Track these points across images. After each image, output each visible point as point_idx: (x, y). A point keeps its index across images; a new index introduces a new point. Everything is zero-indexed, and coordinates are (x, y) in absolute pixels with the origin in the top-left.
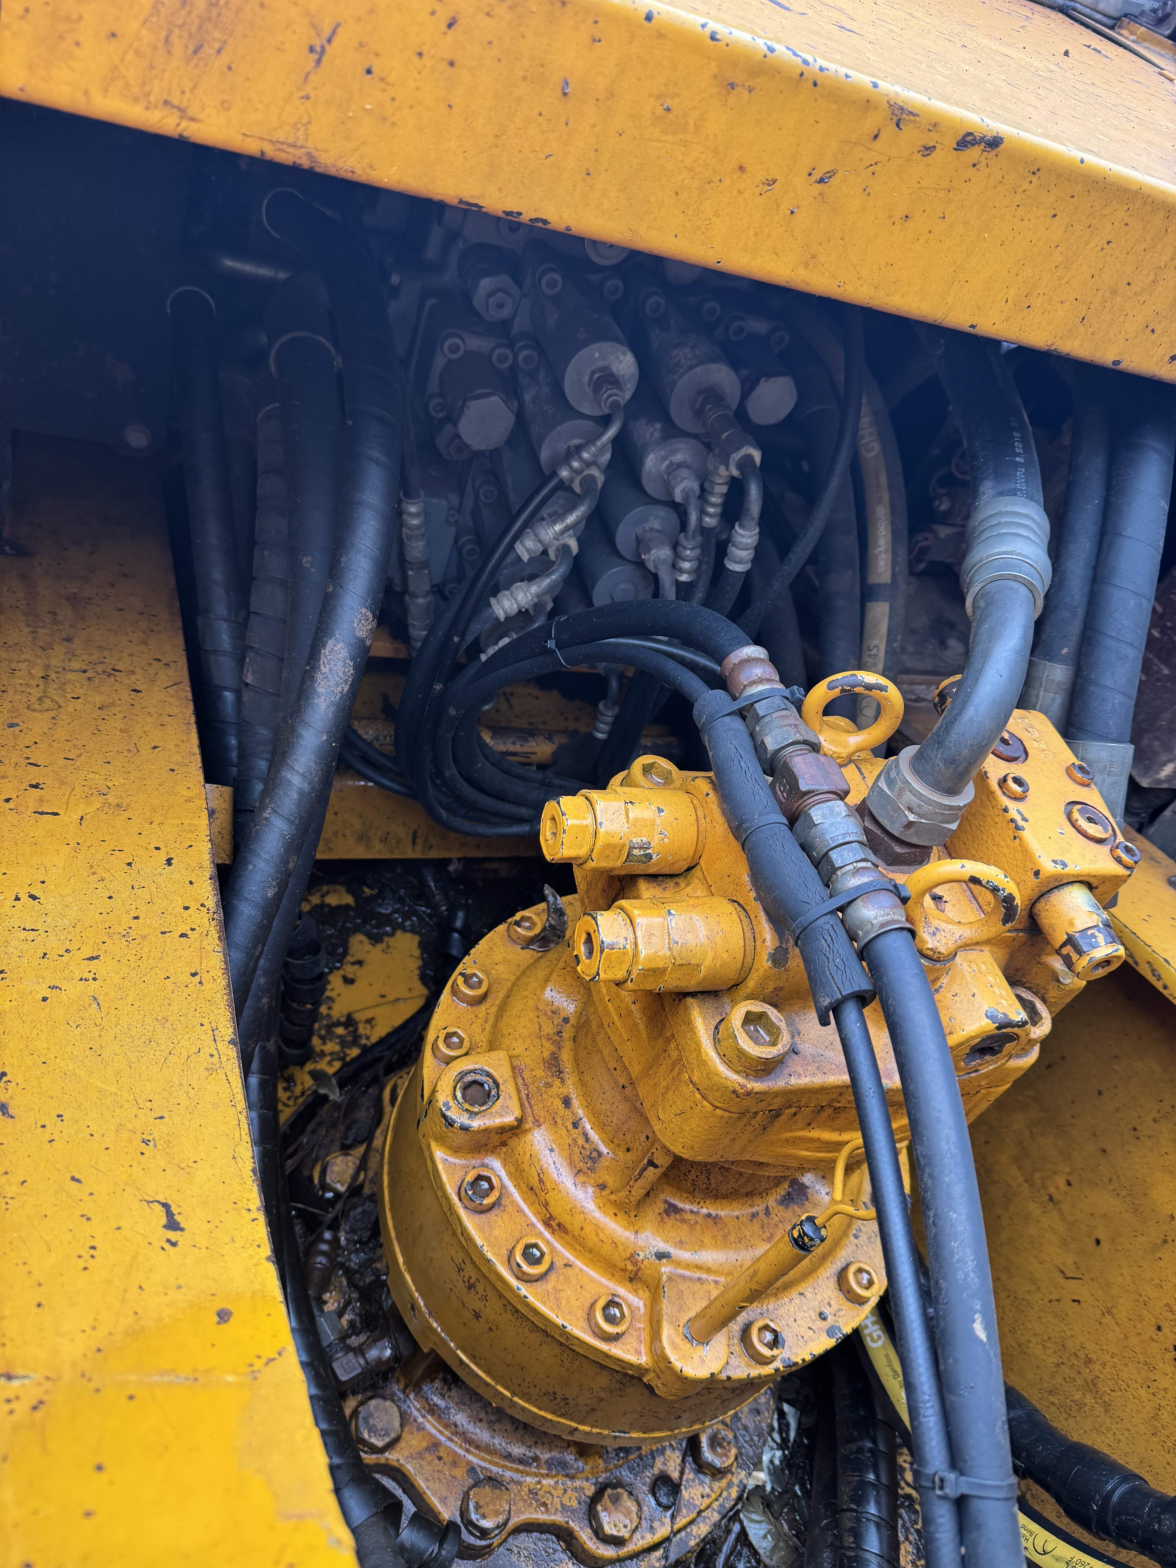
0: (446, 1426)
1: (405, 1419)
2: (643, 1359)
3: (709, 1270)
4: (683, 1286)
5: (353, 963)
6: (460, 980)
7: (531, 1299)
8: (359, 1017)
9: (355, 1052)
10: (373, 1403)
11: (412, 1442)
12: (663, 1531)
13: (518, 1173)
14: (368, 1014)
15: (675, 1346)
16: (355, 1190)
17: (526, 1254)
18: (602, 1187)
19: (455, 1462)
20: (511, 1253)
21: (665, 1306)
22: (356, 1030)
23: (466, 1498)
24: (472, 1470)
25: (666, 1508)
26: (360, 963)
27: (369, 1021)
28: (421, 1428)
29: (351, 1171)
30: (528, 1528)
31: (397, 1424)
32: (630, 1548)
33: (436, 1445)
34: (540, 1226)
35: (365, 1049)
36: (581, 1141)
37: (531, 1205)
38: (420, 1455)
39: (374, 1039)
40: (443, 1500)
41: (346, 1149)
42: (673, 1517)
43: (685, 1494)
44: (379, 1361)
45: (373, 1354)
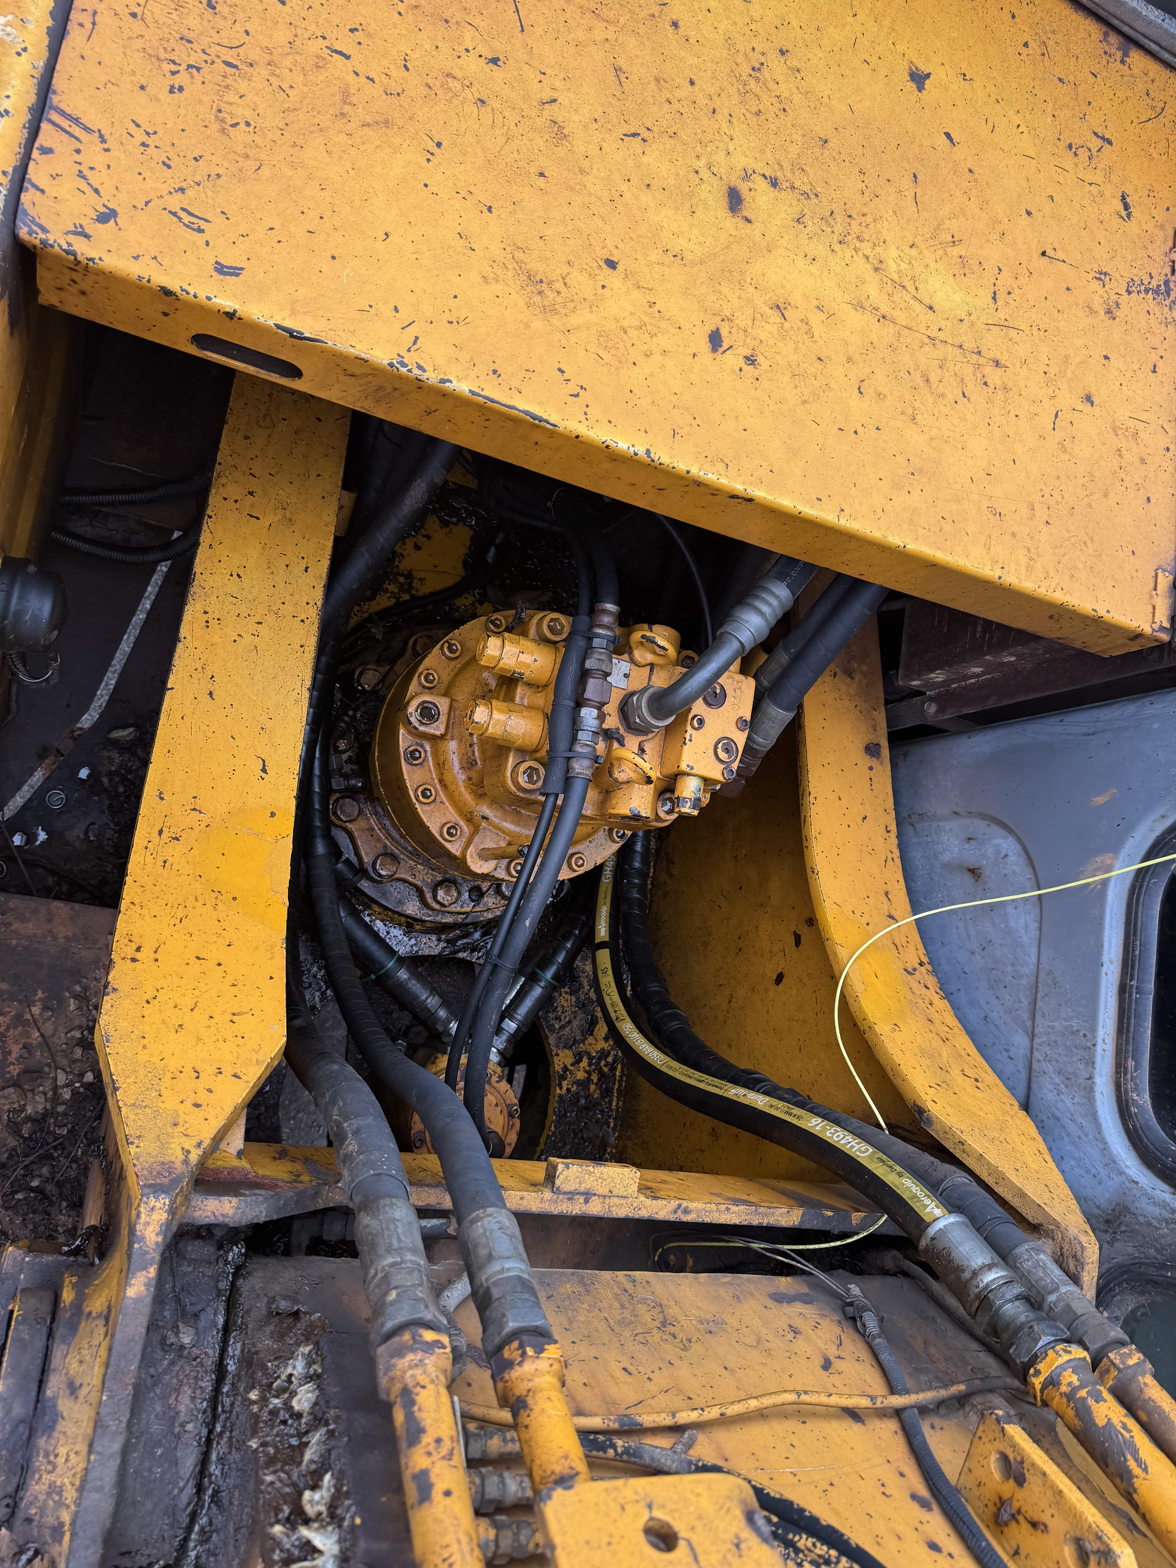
0: (381, 823)
1: (360, 811)
2: (458, 854)
3: (504, 832)
4: (488, 833)
5: (424, 536)
6: (446, 645)
7: (419, 810)
8: (416, 574)
9: (406, 597)
10: (347, 800)
11: (361, 823)
12: (467, 909)
13: (435, 754)
14: (422, 575)
15: (471, 857)
16: (374, 692)
17: (423, 793)
18: (470, 779)
19: (379, 840)
20: (418, 787)
21: (476, 839)
22: (411, 583)
23: (377, 858)
24: (386, 846)
25: (473, 901)
26: (428, 537)
27: (421, 580)
28: (368, 819)
29: (375, 681)
30: (404, 881)
31: (356, 814)
32: (448, 909)
33: (373, 829)
34: (436, 781)
35: (414, 598)
36: (470, 754)
37: (436, 770)
38: (363, 831)
39: (420, 594)
40: (367, 854)
41: (379, 662)
42: (474, 906)
43: (485, 899)
44: (355, 786)
45: (353, 782)
